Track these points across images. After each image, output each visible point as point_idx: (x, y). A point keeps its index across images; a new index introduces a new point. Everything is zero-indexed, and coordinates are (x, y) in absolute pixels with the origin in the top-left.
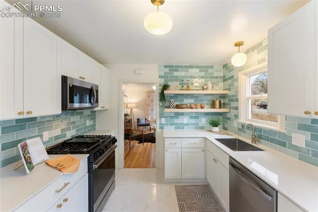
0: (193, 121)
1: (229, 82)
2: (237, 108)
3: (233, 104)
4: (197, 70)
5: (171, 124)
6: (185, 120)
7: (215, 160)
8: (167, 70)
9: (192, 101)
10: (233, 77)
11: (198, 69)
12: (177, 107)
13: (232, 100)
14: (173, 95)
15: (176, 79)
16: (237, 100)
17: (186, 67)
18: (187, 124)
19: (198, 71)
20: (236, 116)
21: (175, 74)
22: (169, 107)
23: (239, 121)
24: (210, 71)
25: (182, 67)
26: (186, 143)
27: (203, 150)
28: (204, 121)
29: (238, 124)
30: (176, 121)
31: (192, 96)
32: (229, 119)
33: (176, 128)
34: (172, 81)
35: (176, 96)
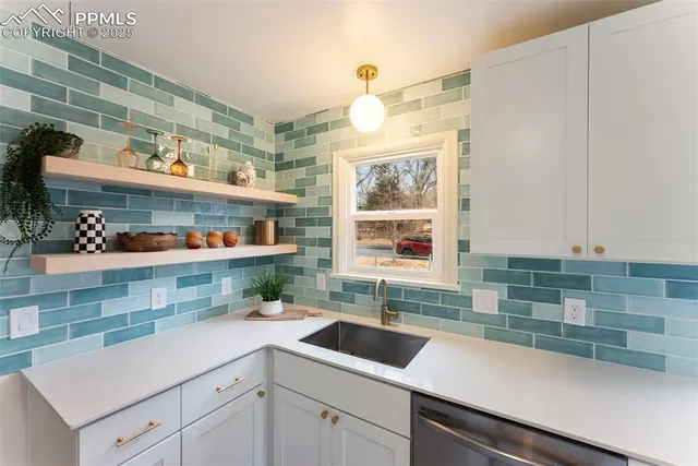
0: (191, 293)
1: (301, 173)
2: (327, 243)
3: (312, 232)
4: (206, 114)
5: (81, 330)
6: (161, 295)
7: (331, 416)
8: (60, 59)
9: (185, 220)
10: (312, 160)
11: (210, 112)
12: (123, 243)
13: (311, 222)
14: (99, 190)
15: (116, 118)
16: (328, 222)
17: (159, 82)
18: (168, 311)
19: (210, 119)
20: (326, 263)
21: (107, 93)
22: (69, 247)
23: (334, 274)
24: (244, 128)
25: (146, 77)
26: (198, 398)
27: (261, 394)
28: (227, 287)
29: (330, 281)
30: (111, 308)
31: (185, 200)
32: (300, 271)
33: (114, 339)
34: (89, 120)
35: (114, 194)
